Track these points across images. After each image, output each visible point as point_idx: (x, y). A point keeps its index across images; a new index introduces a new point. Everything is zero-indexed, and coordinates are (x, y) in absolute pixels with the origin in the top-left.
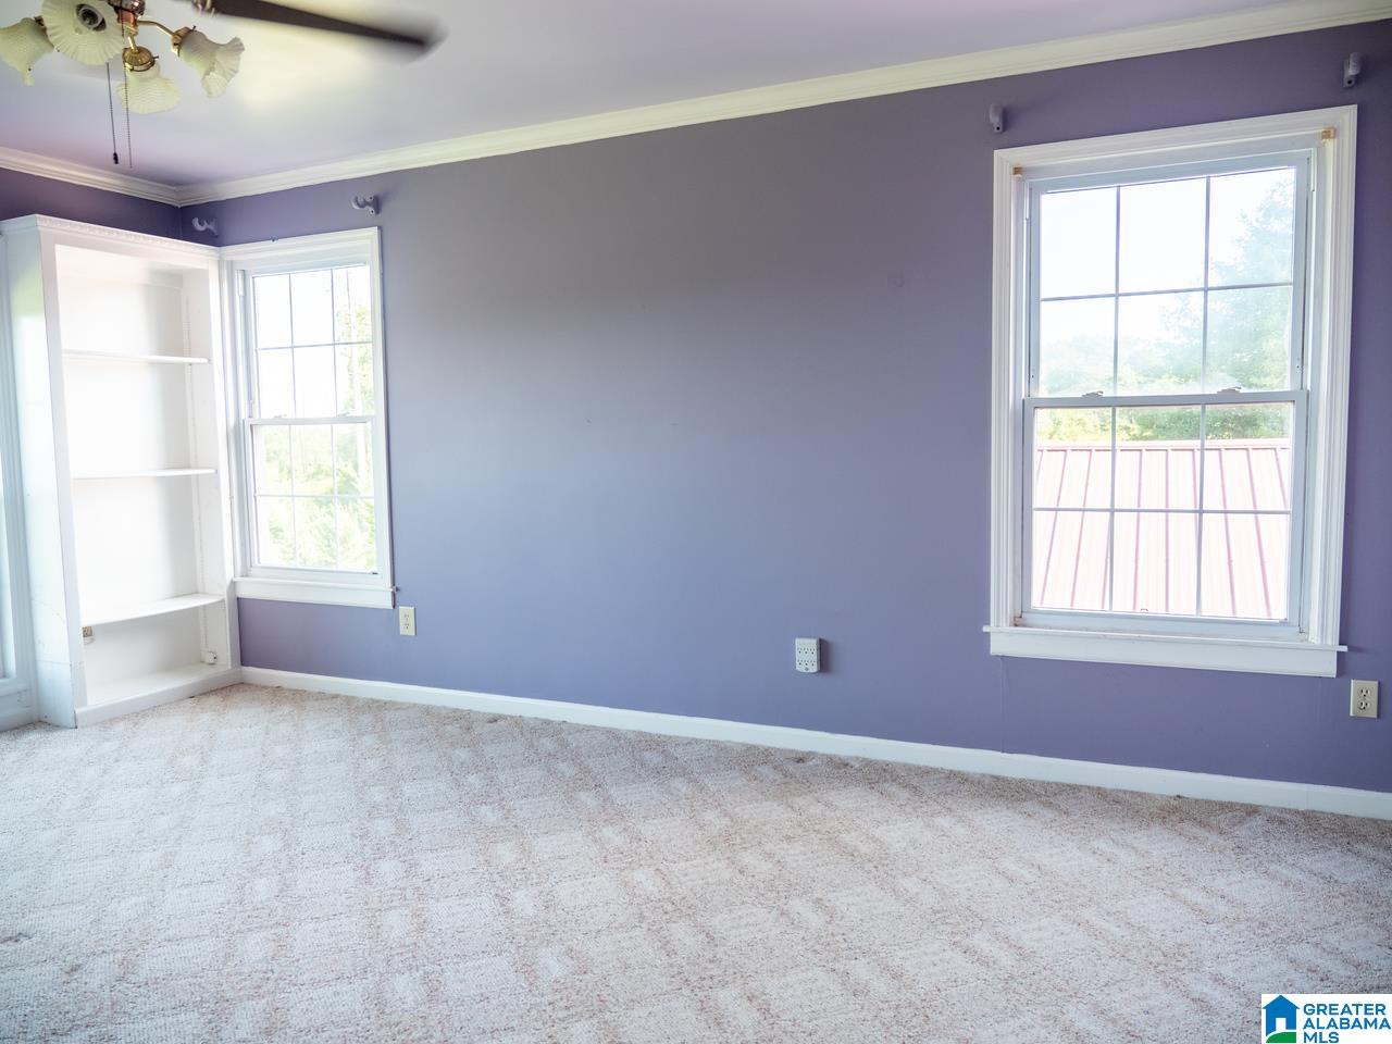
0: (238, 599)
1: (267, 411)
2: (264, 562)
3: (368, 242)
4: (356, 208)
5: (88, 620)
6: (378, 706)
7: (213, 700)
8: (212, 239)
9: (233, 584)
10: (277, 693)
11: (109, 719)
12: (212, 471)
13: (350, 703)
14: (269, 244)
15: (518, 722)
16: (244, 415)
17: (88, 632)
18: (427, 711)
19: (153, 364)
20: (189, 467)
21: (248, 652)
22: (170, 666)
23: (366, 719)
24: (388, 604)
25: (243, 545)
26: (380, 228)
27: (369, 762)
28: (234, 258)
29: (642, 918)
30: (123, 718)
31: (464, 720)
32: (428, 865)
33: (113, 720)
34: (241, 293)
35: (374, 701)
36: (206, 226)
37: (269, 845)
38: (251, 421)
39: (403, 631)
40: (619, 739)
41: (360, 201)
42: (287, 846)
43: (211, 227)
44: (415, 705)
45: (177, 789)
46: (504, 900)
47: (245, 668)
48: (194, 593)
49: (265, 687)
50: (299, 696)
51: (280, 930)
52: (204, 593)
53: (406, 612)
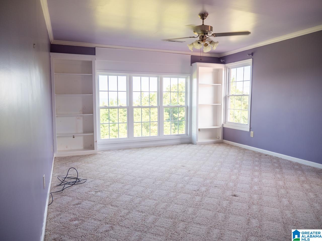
0: (224, 128)
1: (231, 93)
2: (228, 121)
3: (250, 61)
4: (248, 55)
5: (199, 128)
6: (245, 150)
7: (217, 144)
8: (224, 63)
9: (223, 125)
10: (228, 145)
11: (201, 144)
12: (221, 104)
13: (240, 148)
14: (233, 63)
15: (271, 157)
16: (227, 94)
17: (199, 130)
18: (254, 152)
19: (213, 85)
20: (217, 103)
21: (224, 137)
22: (211, 138)
23: (242, 151)
24: (249, 130)
25: (225, 118)
26: (253, 59)
27: (239, 157)
28: (227, 66)
29: (276, 187)
30: (203, 144)
31: (260, 154)
32: (242, 172)
33: (201, 145)
34: (228, 72)
35: (244, 149)
36: (223, 61)
37: (218, 164)
38: (228, 95)
39: (251, 136)
40: (291, 163)
41: (249, 54)
42: (221, 165)
43: (224, 61)
44: (252, 150)
45: (208, 155)
46: (252, 179)
47: (224, 140)
48: (217, 126)
49: (226, 144)
50: (232, 146)
51: (217, 174)
52: (218, 126)
53: (252, 132)
